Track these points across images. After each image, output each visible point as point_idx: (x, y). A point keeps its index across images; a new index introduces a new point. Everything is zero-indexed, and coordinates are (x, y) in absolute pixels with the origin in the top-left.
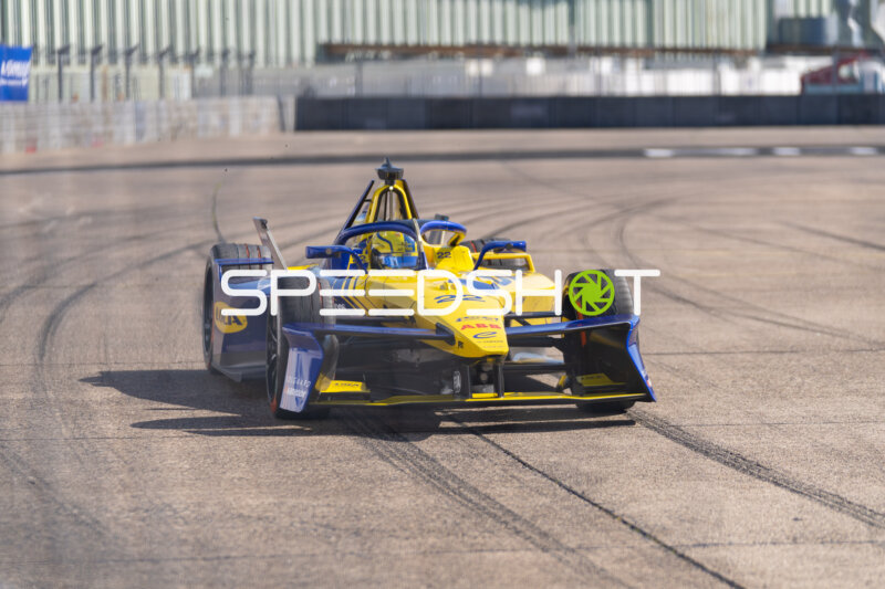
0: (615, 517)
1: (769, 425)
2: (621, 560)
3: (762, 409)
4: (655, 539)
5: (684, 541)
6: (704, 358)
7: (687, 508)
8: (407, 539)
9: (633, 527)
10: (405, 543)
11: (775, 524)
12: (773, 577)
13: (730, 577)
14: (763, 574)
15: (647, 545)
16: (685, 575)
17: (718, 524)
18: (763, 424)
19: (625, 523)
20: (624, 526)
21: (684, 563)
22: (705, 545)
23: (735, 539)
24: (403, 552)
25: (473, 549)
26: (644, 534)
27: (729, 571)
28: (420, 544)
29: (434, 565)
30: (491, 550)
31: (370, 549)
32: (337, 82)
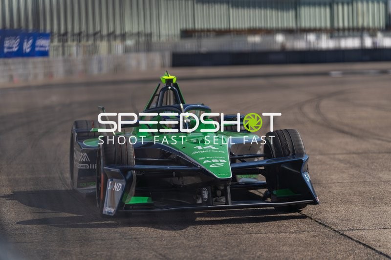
0: (312, 219)
1: (384, 182)
2: (315, 237)
3: (381, 175)
4: (330, 228)
5: (343, 228)
6: (354, 156)
7: (345, 215)
8: (217, 229)
9: (320, 223)
10: (216, 231)
11: (385, 221)
12: (384, 242)
13: (364, 242)
14: (379, 241)
15: (326, 230)
16: (344, 242)
17: (359, 221)
18: (381, 181)
19: (317, 222)
20: (316, 223)
21: (343, 237)
22: (353, 230)
23: (367, 227)
24: (215, 235)
25: (247, 233)
26: (325, 226)
27: (364, 240)
28: (223, 232)
29: (229, 239)
30: (256, 234)
31: (200, 234)
32: (189, 46)
